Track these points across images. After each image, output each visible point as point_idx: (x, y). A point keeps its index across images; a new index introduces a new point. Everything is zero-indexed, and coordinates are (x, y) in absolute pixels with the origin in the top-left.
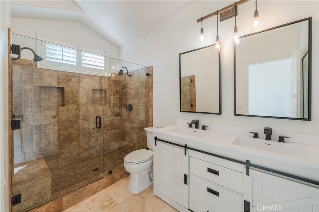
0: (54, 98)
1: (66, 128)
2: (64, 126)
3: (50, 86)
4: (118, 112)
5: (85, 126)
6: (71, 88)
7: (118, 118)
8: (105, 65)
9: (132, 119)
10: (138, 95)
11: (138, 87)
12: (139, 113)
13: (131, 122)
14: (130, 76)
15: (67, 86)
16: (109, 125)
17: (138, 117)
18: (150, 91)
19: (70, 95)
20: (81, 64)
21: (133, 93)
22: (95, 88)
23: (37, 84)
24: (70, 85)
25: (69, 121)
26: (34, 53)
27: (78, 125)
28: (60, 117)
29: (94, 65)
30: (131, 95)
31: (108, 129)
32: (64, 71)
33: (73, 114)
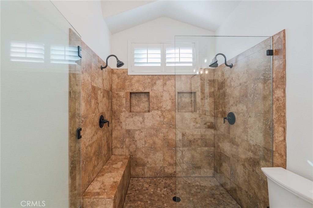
0: (142, 103)
1: (151, 136)
2: (149, 133)
3: (137, 92)
4: (212, 123)
5: (170, 136)
6: (156, 92)
7: (212, 131)
8: (193, 59)
9: (235, 138)
10: (246, 97)
11: (245, 83)
12: (248, 130)
13: (233, 142)
14: (231, 66)
15: (152, 90)
16: (199, 139)
17: (246, 137)
18: (277, 87)
19: (155, 100)
20: (165, 64)
21: (237, 93)
22: (181, 91)
23: (128, 91)
24: (155, 89)
25: (154, 129)
26: (117, 59)
27: (163, 135)
28: (145, 123)
29: (180, 62)
30: (233, 98)
31: (198, 145)
32: (149, 75)
33: (157, 121)
